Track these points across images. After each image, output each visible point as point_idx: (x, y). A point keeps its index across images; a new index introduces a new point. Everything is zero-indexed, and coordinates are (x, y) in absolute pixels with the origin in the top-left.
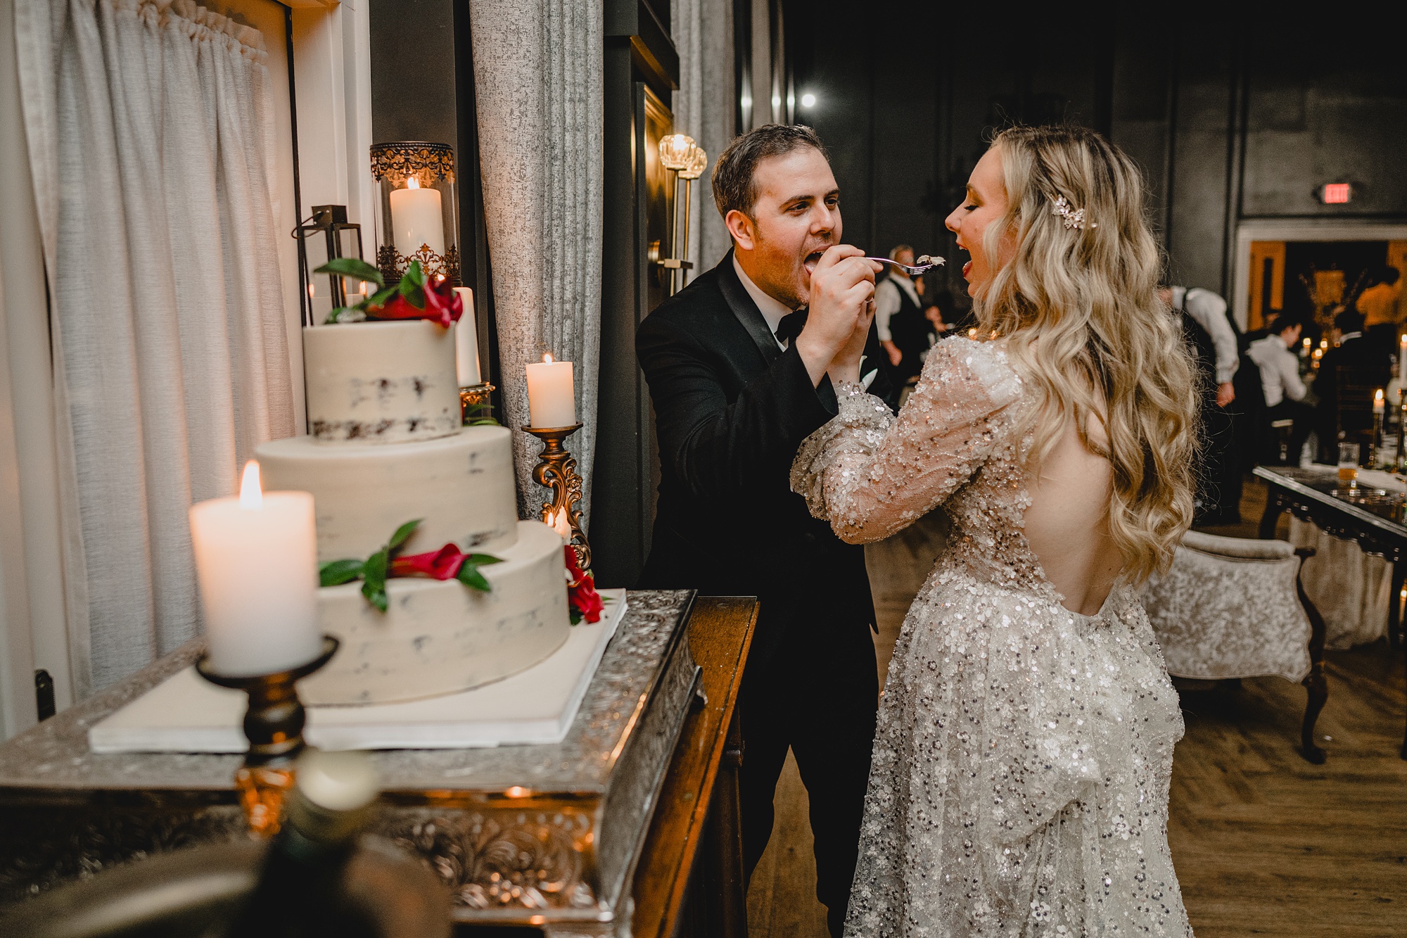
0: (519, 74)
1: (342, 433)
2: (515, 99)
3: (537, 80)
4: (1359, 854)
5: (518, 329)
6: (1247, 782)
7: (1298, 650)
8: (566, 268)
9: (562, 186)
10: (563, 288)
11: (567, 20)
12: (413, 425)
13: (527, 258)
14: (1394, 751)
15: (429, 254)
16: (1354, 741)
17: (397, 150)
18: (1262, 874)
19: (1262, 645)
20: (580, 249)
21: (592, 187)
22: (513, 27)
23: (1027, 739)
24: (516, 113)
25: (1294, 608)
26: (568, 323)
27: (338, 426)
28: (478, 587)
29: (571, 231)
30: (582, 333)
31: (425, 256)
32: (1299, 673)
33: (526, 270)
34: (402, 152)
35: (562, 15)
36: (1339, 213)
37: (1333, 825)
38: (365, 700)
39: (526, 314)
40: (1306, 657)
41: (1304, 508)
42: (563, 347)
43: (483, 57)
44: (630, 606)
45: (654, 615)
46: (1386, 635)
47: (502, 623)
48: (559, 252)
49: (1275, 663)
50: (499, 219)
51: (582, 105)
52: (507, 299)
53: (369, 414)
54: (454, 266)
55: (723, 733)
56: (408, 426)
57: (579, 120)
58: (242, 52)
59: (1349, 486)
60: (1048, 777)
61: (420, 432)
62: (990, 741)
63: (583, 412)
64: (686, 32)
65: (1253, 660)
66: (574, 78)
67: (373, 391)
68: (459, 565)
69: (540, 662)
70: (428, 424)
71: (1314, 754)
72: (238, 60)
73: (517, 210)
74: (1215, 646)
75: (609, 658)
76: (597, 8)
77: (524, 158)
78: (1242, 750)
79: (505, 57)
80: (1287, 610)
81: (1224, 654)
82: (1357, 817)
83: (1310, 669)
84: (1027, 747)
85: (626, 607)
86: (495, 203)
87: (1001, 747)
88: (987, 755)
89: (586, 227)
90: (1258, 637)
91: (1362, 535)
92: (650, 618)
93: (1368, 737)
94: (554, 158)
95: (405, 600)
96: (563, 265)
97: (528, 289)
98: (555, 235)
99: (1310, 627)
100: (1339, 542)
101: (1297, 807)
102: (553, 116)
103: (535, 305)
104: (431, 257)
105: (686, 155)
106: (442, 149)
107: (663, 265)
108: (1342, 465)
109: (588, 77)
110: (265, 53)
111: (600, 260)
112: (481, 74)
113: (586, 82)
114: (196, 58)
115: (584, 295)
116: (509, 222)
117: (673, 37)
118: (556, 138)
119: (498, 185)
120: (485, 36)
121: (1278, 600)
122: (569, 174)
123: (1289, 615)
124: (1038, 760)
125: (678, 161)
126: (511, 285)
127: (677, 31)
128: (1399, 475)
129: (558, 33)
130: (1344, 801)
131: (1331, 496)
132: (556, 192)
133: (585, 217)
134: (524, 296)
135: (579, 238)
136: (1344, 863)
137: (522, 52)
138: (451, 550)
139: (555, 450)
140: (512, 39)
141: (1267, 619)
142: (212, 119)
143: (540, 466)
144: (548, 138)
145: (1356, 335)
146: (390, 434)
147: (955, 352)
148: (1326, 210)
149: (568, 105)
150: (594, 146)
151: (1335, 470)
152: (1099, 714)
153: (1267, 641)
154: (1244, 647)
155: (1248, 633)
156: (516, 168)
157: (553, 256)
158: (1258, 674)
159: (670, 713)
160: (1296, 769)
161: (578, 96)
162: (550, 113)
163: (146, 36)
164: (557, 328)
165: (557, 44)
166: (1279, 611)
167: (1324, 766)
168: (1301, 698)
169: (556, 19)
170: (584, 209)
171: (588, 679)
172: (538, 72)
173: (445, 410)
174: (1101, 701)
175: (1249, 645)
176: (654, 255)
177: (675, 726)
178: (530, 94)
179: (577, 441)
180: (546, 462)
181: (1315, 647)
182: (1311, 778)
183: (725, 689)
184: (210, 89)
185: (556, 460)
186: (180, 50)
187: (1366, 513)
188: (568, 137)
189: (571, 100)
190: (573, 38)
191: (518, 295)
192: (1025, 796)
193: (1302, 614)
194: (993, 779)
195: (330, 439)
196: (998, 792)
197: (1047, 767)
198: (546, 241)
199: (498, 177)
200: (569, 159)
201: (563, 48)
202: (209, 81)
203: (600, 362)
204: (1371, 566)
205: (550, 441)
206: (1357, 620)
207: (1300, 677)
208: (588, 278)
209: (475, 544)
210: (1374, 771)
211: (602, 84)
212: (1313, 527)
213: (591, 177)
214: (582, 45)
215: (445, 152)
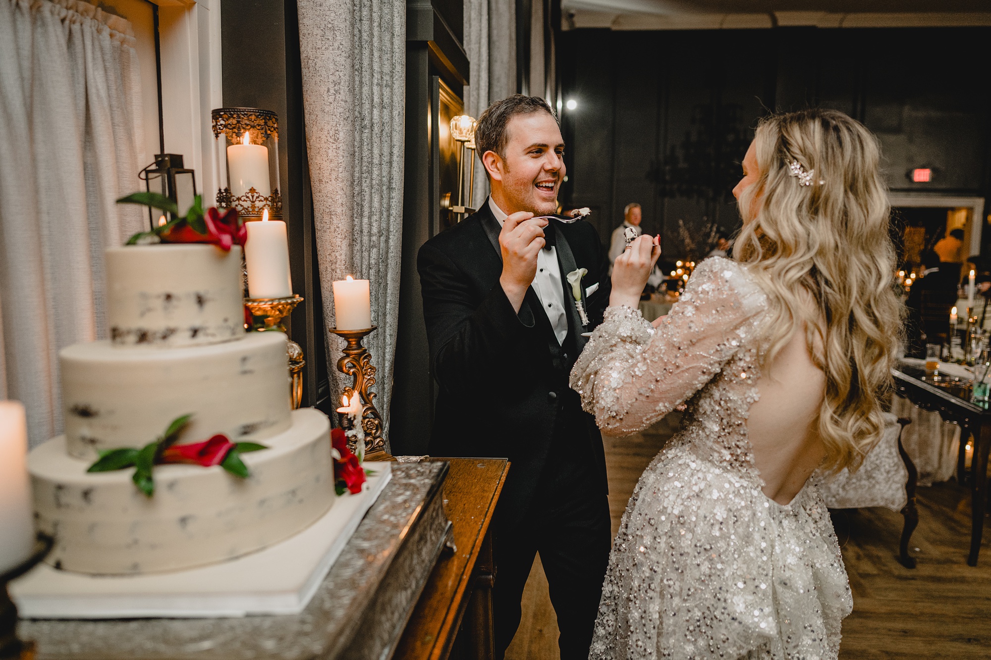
0: (334, 62)
1: (132, 338)
2: (331, 80)
3: (348, 67)
4: (940, 636)
5: (333, 254)
6: (862, 581)
7: (898, 489)
8: (373, 209)
9: (370, 148)
10: (370, 225)
11: (376, 24)
12: (195, 332)
13: (340, 201)
14: (962, 560)
15: (256, 195)
16: (935, 552)
17: (231, 114)
18: (873, 651)
19: (874, 486)
20: (385, 196)
21: (396, 151)
22: (330, 26)
23: (720, 593)
24: (332, 91)
25: (896, 459)
26: (375, 250)
27: (129, 332)
28: (239, 473)
29: (377, 182)
30: (387, 258)
31: (253, 197)
32: (899, 505)
33: (339, 210)
34: (235, 116)
35: (371, 20)
36: (923, 189)
37: (922, 614)
38: (135, 570)
39: (339, 243)
40: (904, 494)
41: (903, 389)
42: (370, 268)
43: (307, 47)
44: (394, 476)
45: (411, 484)
46: (956, 475)
47: (262, 502)
48: (367, 197)
49: (882, 498)
50: (319, 171)
51: (388, 89)
52: (325, 231)
53: (155, 323)
54: (277, 205)
55: (466, 578)
56: (190, 333)
57: (386, 100)
58: (111, 36)
59: (932, 374)
60: (733, 627)
61: (201, 338)
62: (689, 590)
63: (387, 317)
64: (477, 46)
65: (867, 496)
66: (381, 68)
67: (159, 303)
68: (225, 454)
69: (299, 532)
70: (209, 331)
71: (908, 562)
72: (106, 42)
73: (332, 165)
74: (841, 486)
75: (365, 524)
76: (401, 18)
77: (338, 125)
78: (858, 558)
79: (323, 48)
80: (891, 461)
81: (847, 491)
82: (939, 608)
83: (906, 503)
84: (719, 600)
85: (390, 476)
86: (316, 159)
87: (697, 596)
88: (685, 600)
89: (390, 180)
90: (871, 480)
91: (943, 408)
92: (407, 486)
93: (944, 549)
94: (363, 127)
95: (172, 485)
96: (371, 207)
97: (340, 224)
98: (364, 185)
99: (907, 473)
100: (925, 412)
101: (896, 601)
102: (364, 96)
103: (346, 236)
104: (258, 197)
105: (470, 130)
106: (268, 115)
107: (452, 210)
108: (929, 359)
109: (394, 69)
110: (134, 39)
111: (402, 204)
112: (306, 61)
113: (392, 72)
114: (67, 37)
115: (388, 230)
116: (326, 174)
117: (465, 47)
118: (366, 113)
119: (318, 146)
120: (309, 32)
121: (885, 454)
122: (376, 140)
123: (892, 465)
124: (726, 612)
125: (464, 134)
126: (328, 221)
127: (469, 43)
128: (966, 367)
129: (368, 33)
130: (929, 596)
131: (921, 381)
132: (366, 153)
133: (390, 172)
134: (337, 229)
135: (384, 188)
136: (930, 643)
137: (336, 45)
138: (219, 440)
139: (355, 347)
140: (329, 34)
141: (877, 467)
142: (81, 86)
143: (343, 359)
144: (359, 112)
145: (935, 270)
146: (174, 340)
147: (717, 268)
148: (914, 186)
149: (376, 89)
150: (397, 121)
151: (923, 362)
152: (785, 584)
153: (877, 483)
154: (861, 487)
155: (864, 477)
156: (332, 133)
157: (362, 200)
158: (870, 506)
159: (418, 568)
160: (896, 573)
161: (385, 82)
162: (361, 93)
163: (18, 15)
164: (366, 254)
165: (367, 41)
166: (885, 461)
167: (915, 570)
168: (900, 522)
169: (366, 23)
170: (388, 166)
171: (342, 545)
172: (348, 60)
173: (226, 320)
174: (788, 574)
175: (865, 485)
176: (446, 202)
177: (421, 579)
178: (342, 77)
179: (382, 338)
180: (348, 356)
181: (910, 487)
182: (906, 579)
183: (473, 538)
184: (80, 61)
185: (355, 354)
186: (51, 29)
187: (946, 394)
188: (376, 112)
189: (378, 84)
190: (381, 40)
191: (332, 229)
192: (712, 639)
193: (902, 464)
194: (687, 621)
195: (123, 343)
196: (691, 632)
197: (733, 619)
198: (357, 189)
199: (318, 140)
200: (376, 129)
201: (372, 45)
202: (80, 55)
203: (401, 279)
204: (946, 428)
205: (350, 340)
206: (936, 465)
207: (900, 508)
208: (392, 218)
209: (245, 433)
210: (950, 574)
211: (404, 75)
212: (908, 401)
213: (395, 144)
214: (388, 45)
215: (270, 117)
